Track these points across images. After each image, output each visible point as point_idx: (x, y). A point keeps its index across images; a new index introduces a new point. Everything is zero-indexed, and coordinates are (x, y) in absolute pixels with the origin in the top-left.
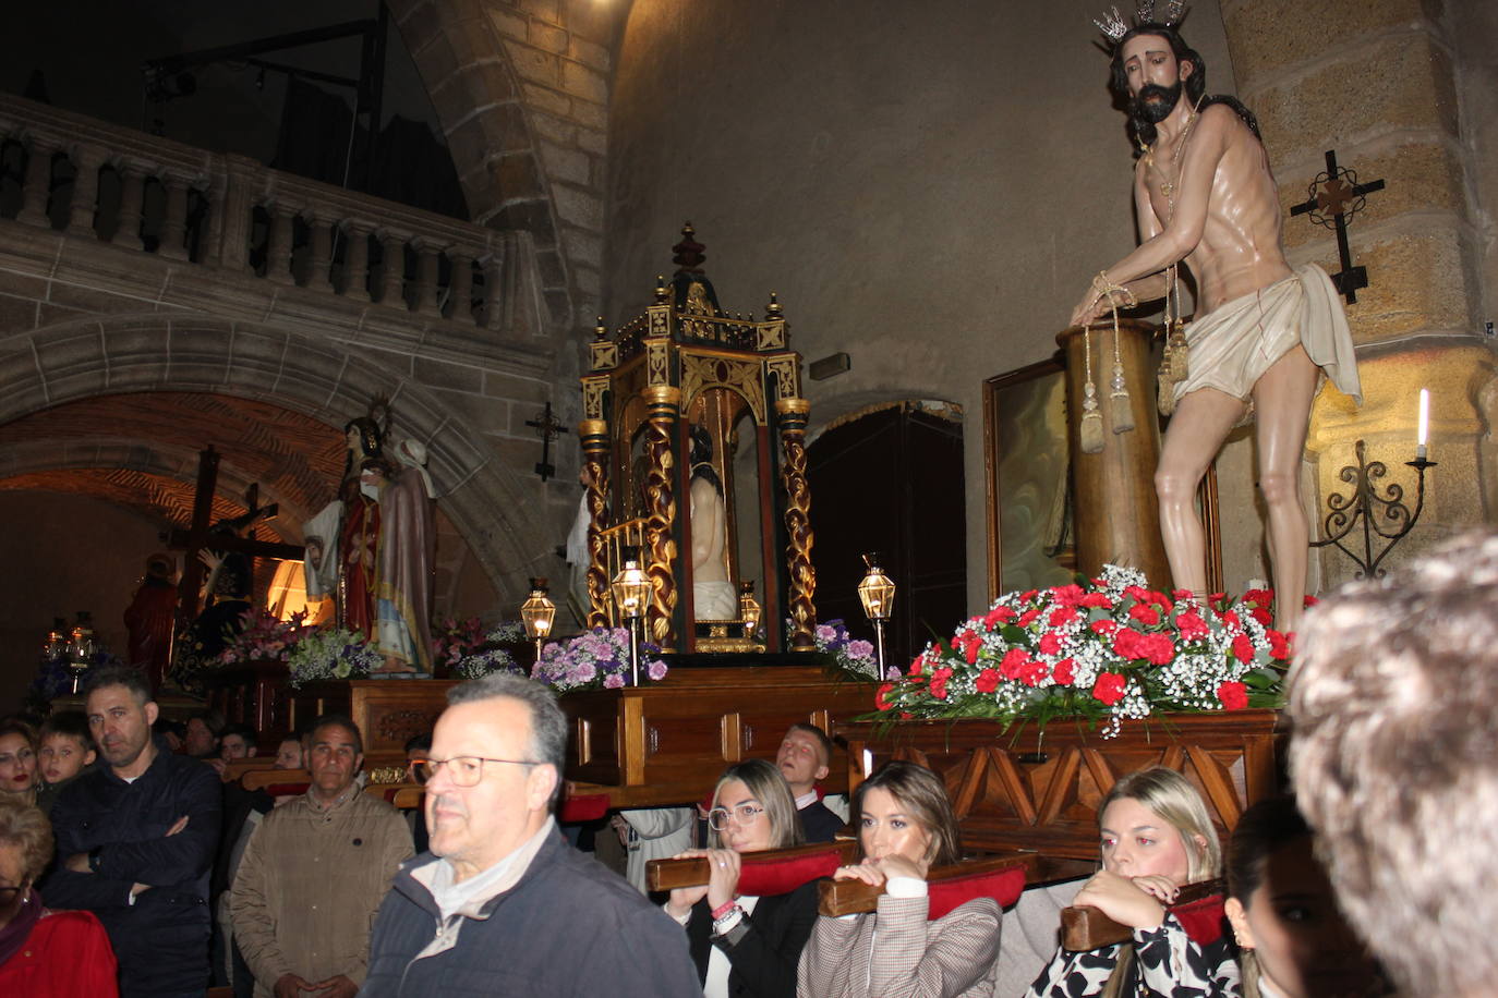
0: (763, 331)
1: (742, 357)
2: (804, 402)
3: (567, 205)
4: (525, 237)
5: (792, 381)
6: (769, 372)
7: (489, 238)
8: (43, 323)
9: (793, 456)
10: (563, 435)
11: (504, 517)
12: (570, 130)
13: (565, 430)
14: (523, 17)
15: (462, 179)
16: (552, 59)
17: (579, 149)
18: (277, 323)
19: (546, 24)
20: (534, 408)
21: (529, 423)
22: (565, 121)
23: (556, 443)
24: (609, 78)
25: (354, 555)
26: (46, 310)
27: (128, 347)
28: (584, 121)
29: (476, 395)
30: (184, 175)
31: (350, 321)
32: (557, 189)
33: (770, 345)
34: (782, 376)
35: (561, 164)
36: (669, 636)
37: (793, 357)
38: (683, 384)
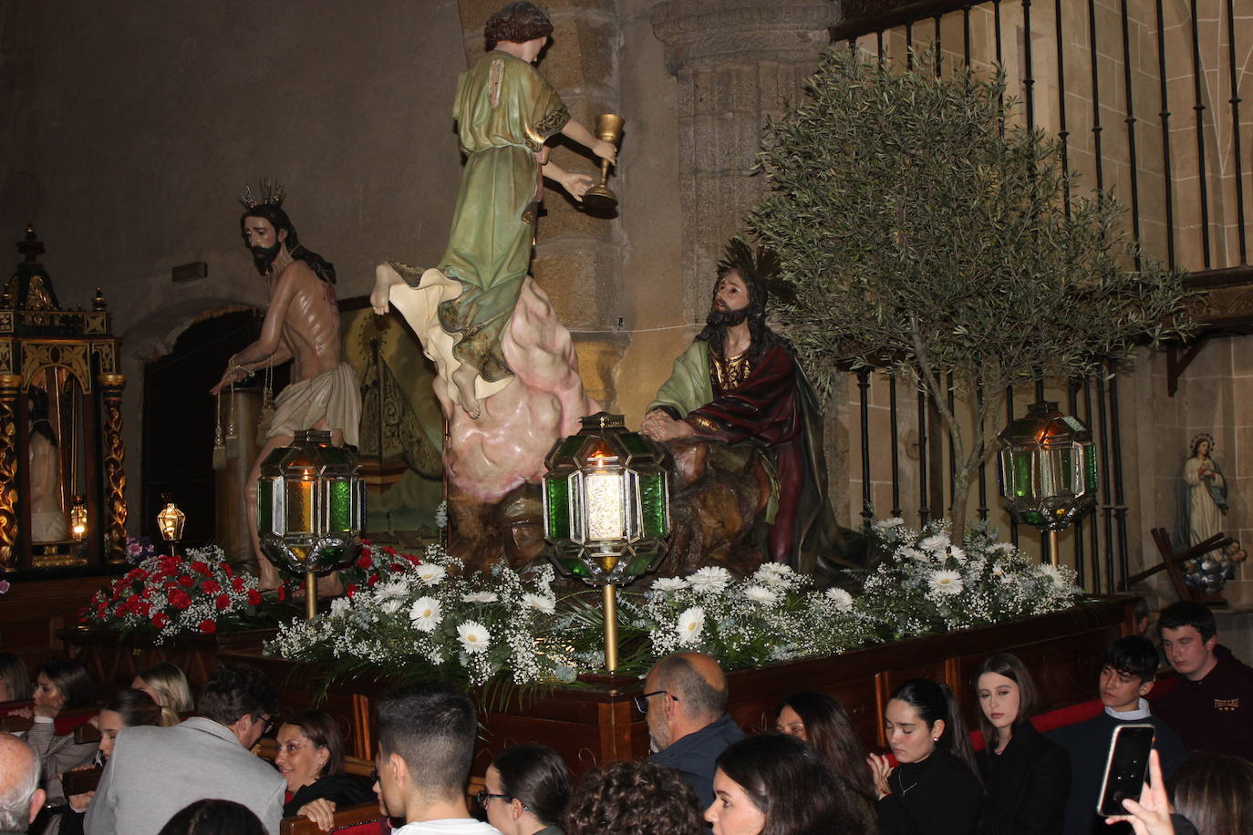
0: (90, 320)
1: (72, 342)
2: (120, 377)
5: (111, 360)
6: (93, 351)
9: (111, 415)
33: (94, 330)
34: (104, 355)
36: (12, 559)
37: (112, 342)
38: (24, 367)
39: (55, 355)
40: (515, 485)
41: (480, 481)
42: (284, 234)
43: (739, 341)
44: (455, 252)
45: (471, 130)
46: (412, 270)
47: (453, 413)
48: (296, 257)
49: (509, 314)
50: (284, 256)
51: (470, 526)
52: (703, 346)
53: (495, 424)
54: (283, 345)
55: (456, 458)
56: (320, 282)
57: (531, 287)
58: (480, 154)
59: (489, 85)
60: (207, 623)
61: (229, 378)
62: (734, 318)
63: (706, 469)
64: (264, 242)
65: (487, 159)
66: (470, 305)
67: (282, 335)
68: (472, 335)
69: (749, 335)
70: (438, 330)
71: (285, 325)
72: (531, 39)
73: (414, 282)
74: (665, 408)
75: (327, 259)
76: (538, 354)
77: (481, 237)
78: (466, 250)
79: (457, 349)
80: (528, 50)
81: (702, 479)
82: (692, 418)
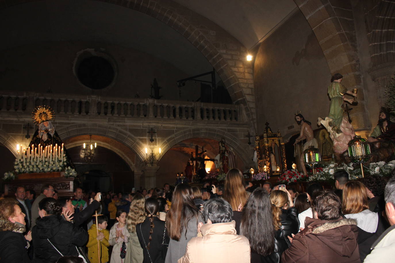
0: (278, 135)
1: (275, 138)
3: (248, 98)
4: (242, 105)
6: (279, 140)
7: (236, 106)
8: (176, 133)
9: (283, 150)
10: (252, 137)
11: (244, 152)
12: (247, 85)
13: (252, 136)
14: (237, 67)
15: (231, 95)
16: (243, 73)
17: (249, 88)
18: (206, 127)
19: (241, 67)
20: (247, 133)
21: (246, 136)
22: (246, 84)
23: (251, 139)
24: (253, 74)
25: (224, 163)
26: (176, 131)
27: (186, 134)
28: (249, 83)
29: (237, 133)
30: (190, 106)
31: (217, 125)
32: (246, 96)
34: (281, 140)
35: (247, 91)
36: (269, 173)
37: (282, 138)
38: (269, 143)
39: (273, 140)
40: (345, 150)
41: (339, 150)
42: (302, 118)
43: (385, 124)
44: (331, 114)
45: (331, 95)
46: (324, 118)
47: (333, 140)
48: (304, 122)
49: (341, 122)
50: (302, 122)
51: (338, 158)
52: (379, 126)
53: (340, 141)
54: (304, 136)
55: (335, 147)
56: (309, 125)
57: (344, 118)
58: (333, 98)
59: (333, 87)
60: (295, 181)
61: (296, 143)
62: (384, 120)
63: (381, 146)
64: (299, 120)
65: (334, 99)
66: (334, 122)
67: (303, 134)
68: (335, 126)
69: (387, 123)
70: (329, 127)
71: (304, 133)
72: (339, 79)
73: (324, 119)
74: (372, 137)
75: (310, 122)
76: (346, 129)
77: (334, 111)
78: (332, 114)
79: (332, 129)
80: (339, 81)
81: (380, 148)
82: (377, 138)
